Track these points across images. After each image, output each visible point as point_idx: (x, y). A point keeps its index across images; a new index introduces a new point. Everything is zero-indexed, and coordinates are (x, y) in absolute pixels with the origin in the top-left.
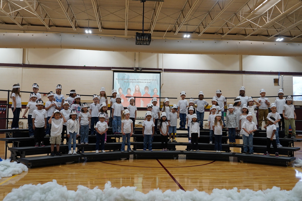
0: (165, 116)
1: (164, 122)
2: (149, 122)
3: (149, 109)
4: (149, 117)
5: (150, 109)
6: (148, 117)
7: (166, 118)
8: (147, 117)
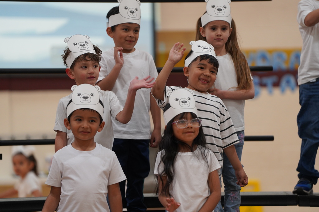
0: (193, 116)
1: (190, 154)
2: (85, 154)
3: (84, 72)
4: (85, 124)
5: (91, 69)
6: (80, 120)
7: (197, 126)
8: (74, 124)
